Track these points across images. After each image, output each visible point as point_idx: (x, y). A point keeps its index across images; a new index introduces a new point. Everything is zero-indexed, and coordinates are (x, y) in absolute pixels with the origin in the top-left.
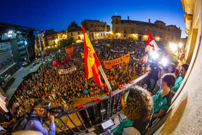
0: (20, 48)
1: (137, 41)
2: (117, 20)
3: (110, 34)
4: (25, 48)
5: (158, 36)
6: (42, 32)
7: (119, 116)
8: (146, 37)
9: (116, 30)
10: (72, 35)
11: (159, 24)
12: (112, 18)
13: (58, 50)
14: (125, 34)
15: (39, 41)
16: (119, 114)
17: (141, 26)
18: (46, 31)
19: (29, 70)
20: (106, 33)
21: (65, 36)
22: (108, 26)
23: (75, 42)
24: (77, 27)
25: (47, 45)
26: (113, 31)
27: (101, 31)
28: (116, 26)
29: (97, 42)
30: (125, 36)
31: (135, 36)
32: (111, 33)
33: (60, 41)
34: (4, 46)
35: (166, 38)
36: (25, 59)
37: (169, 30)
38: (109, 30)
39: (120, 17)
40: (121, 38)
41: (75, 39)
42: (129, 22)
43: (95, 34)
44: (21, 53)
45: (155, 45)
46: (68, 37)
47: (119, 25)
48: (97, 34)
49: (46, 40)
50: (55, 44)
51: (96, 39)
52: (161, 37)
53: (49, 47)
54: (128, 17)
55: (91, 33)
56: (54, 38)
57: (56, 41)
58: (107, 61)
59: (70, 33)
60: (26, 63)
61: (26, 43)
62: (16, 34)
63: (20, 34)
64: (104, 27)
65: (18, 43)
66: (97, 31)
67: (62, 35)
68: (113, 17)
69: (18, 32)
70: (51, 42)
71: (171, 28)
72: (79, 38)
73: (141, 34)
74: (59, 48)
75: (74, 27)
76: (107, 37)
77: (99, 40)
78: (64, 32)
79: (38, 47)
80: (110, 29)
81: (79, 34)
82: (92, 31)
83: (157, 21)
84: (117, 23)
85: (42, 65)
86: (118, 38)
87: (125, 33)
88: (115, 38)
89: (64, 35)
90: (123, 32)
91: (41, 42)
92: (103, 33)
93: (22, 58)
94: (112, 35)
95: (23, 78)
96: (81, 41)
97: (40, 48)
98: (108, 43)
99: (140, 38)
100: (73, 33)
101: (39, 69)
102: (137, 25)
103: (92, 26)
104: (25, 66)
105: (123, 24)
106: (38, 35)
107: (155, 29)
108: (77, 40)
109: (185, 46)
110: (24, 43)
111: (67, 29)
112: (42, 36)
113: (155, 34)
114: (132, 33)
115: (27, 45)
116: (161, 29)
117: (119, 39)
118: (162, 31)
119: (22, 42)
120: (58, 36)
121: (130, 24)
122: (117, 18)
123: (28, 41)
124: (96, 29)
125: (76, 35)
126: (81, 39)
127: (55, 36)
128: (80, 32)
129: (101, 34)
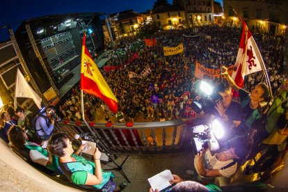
3: (220, 18)
4: (90, 38)
6: (114, 15)
8: (283, 28)
9: (230, 11)
10: (158, 18)
13: (136, 40)
14: (246, 19)
18: (120, 13)
20: (213, 15)
23: (162, 30)
24: (168, 5)
25: (123, 32)
27: (205, 12)
31: (263, 24)
32: (222, 15)
34: (63, 37)
40: (239, 26)
41: (162, 23)
43: (194, 17)
48: (199, 18)
49: (121, 26)
50: (133, 31)
51: (197, 25)
53: (126, 35)
55: (188, 15)
56: (132, 23)
57: (136, 26)
59: (155, 16)
61: (91, 31)
62: (75, 23)
63: (82, 22)
64: (209, 5)
65: (81, 32)
66: (197, 12)
67: (144, 18)
69: (78, 20)
70: (128, 28)
72: (170, 23)
74: (138, 36)
75: (161, 6)
76: (215, 22)
78: (148, 13)
80: (220, 8)
81: (169, 17)
82: (189, 12)
86: (233, 26)
87: (245, 16)
88: (228, 25)
89: (148, 18)
90: (242, 15)
91: (112, 29)
92: (208, 15)
94: (224, 20)
96: (173, 28)
100: (161, 15)
103: (189, 3)
106: (107, 20)
108: (166, 25)
110: (87, 33)
111: (153, 10)
112: (112, 21)
114: (259, 18)
115: (92, 34)
117: (235, 28)
120: (138, 20)
123: (92, 28)
124: (195, 8)
125: (164, 18)
126: (174, 23)
127: (133, 20)
128: (171, 13)
129: (206, 17)
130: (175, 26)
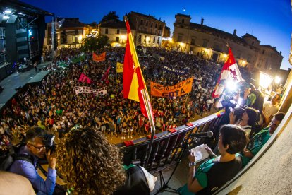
0: (19, 40)
1: (210, 61)
2: (183, 22)
3: (167, 42)
4: (28, 41)
5: (244, 59)
6: (59, 19)
7: (161, 174)
8: (224, 57)
9: (179, 37)
10: (107, 32)
11: (250, 41)
12: (176, 16)
13: (79, 53)
14: (192, 46)
15: (52, 33)
16: (160, 172)
17: (220, 38)
18: (66, 19)
19: (28, 78)
20: (162, 38)
21: (95, 33)
22: (168, 29)
23: (109, 45)
24: (118, 21)
25: (64, 42)
26: (174, 37)
27: (155, 34)
28: (181, 30)
29: (145, 51)
30: (191, 49)
31: (208, 52)
32: (170, 40)
33: (87, 39)
35: (256, 64)
36: (25, 59)
37: (264, 52)
38: (167, 34)
39: (189, 17)
40: (185, 51)
41: (110, 39)
42: (202, 28)
43: (143, 38)
44: (19, 48)
45: (238, 72)
46: (100, 35)
47: (186, 30)
48: (148, 39)
49: (64, 35)
50: (77, 42)
51: (144, 45)
52: (248, 61)
53: (66, 46)
54: (203, 20)
55: (138, 35)
56: (77, 33)
57: (80, 38)
58: (157, 85)
60: (24, 66)
61: (30, 33)
62: (16, 17)
63: (24, 18)
64: (160, 28)
65: (17, 32)
66: (148, 33)
67: (90, 30)
68: (178, 16)
69: (21, 13)
70: (71, 38)
71: (268, 50)
72: (118, 40)
73: (217, 50)
74: (82, 49)
75: (111, 21)
76: (162, 46)
77: (148, 48)
78: (94, 25)
79: (50, 43)
80: (169, 33)
81: (118, 33)
82: (139, 32)
83: (247, 36)
84: (182, 27)
85: (50, 72)
86: (180, 50)
87: (193, 44)
88: (175, 49)
89: (93, 31)
90: (189, 42)
91: (56, 36)
92: (157, 37)
93: (20, 56)
94: (171, 44)
95: (16, 89)
96: (119, 45)
97: (52, 46)
98: (163, 55)
99: (215, 56)
100: (109, 30)
101: (45, 78)
102: (214, 35)
103: (142, 23)
104: (23, 71)
105: (191, 29)
106: (53, 23)
107: (241, 46)
108: (113, 42)
109: (284, 83)
110: (27, 33)
111: (101, 22)
112: (58, 26)
113: (240, 54)
114: (204, 47)
115: (31, 37)
116: (251, 48)
117: (181, 53)
118: (253, 52)
119: (24, 31)
120: (84, 31)
121: (203, 32)
122: (183, 18)
123: (34, 30)
124: (146, 29)
125: (113, 34)
126: (121, 41)
127: (79, 30)
128: (121, 30)
129: (154, 39)
130: (123, 43)
